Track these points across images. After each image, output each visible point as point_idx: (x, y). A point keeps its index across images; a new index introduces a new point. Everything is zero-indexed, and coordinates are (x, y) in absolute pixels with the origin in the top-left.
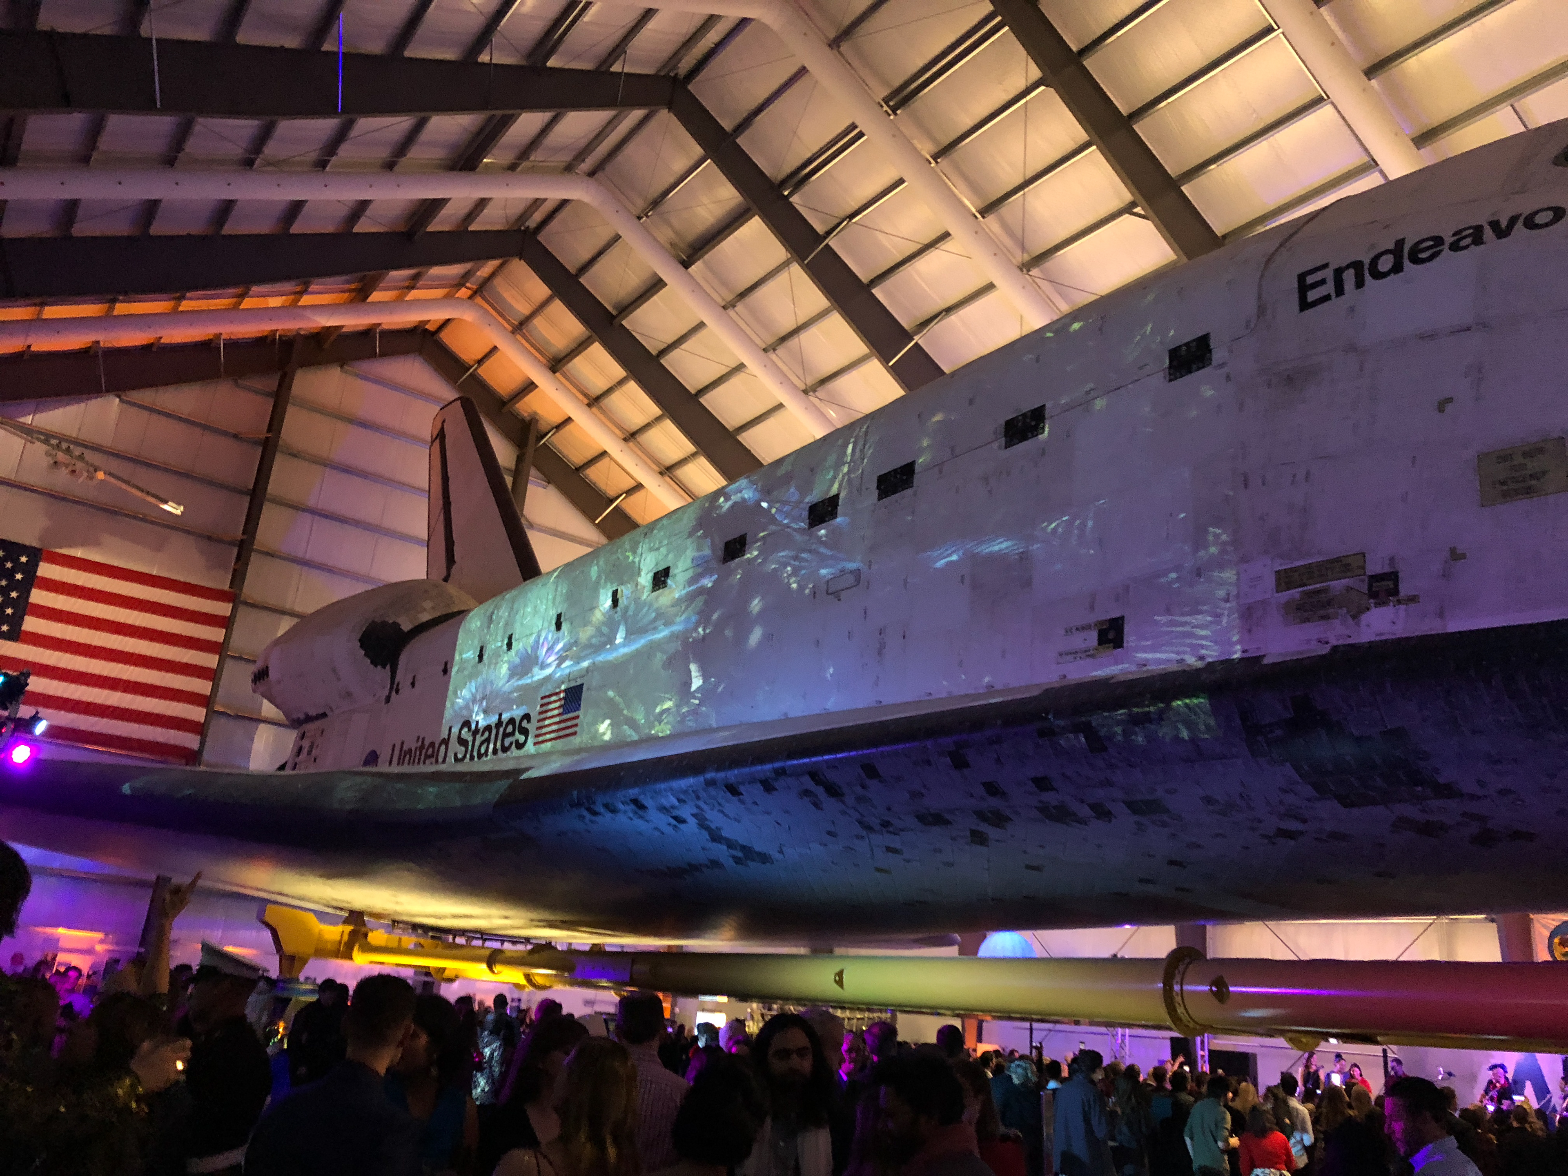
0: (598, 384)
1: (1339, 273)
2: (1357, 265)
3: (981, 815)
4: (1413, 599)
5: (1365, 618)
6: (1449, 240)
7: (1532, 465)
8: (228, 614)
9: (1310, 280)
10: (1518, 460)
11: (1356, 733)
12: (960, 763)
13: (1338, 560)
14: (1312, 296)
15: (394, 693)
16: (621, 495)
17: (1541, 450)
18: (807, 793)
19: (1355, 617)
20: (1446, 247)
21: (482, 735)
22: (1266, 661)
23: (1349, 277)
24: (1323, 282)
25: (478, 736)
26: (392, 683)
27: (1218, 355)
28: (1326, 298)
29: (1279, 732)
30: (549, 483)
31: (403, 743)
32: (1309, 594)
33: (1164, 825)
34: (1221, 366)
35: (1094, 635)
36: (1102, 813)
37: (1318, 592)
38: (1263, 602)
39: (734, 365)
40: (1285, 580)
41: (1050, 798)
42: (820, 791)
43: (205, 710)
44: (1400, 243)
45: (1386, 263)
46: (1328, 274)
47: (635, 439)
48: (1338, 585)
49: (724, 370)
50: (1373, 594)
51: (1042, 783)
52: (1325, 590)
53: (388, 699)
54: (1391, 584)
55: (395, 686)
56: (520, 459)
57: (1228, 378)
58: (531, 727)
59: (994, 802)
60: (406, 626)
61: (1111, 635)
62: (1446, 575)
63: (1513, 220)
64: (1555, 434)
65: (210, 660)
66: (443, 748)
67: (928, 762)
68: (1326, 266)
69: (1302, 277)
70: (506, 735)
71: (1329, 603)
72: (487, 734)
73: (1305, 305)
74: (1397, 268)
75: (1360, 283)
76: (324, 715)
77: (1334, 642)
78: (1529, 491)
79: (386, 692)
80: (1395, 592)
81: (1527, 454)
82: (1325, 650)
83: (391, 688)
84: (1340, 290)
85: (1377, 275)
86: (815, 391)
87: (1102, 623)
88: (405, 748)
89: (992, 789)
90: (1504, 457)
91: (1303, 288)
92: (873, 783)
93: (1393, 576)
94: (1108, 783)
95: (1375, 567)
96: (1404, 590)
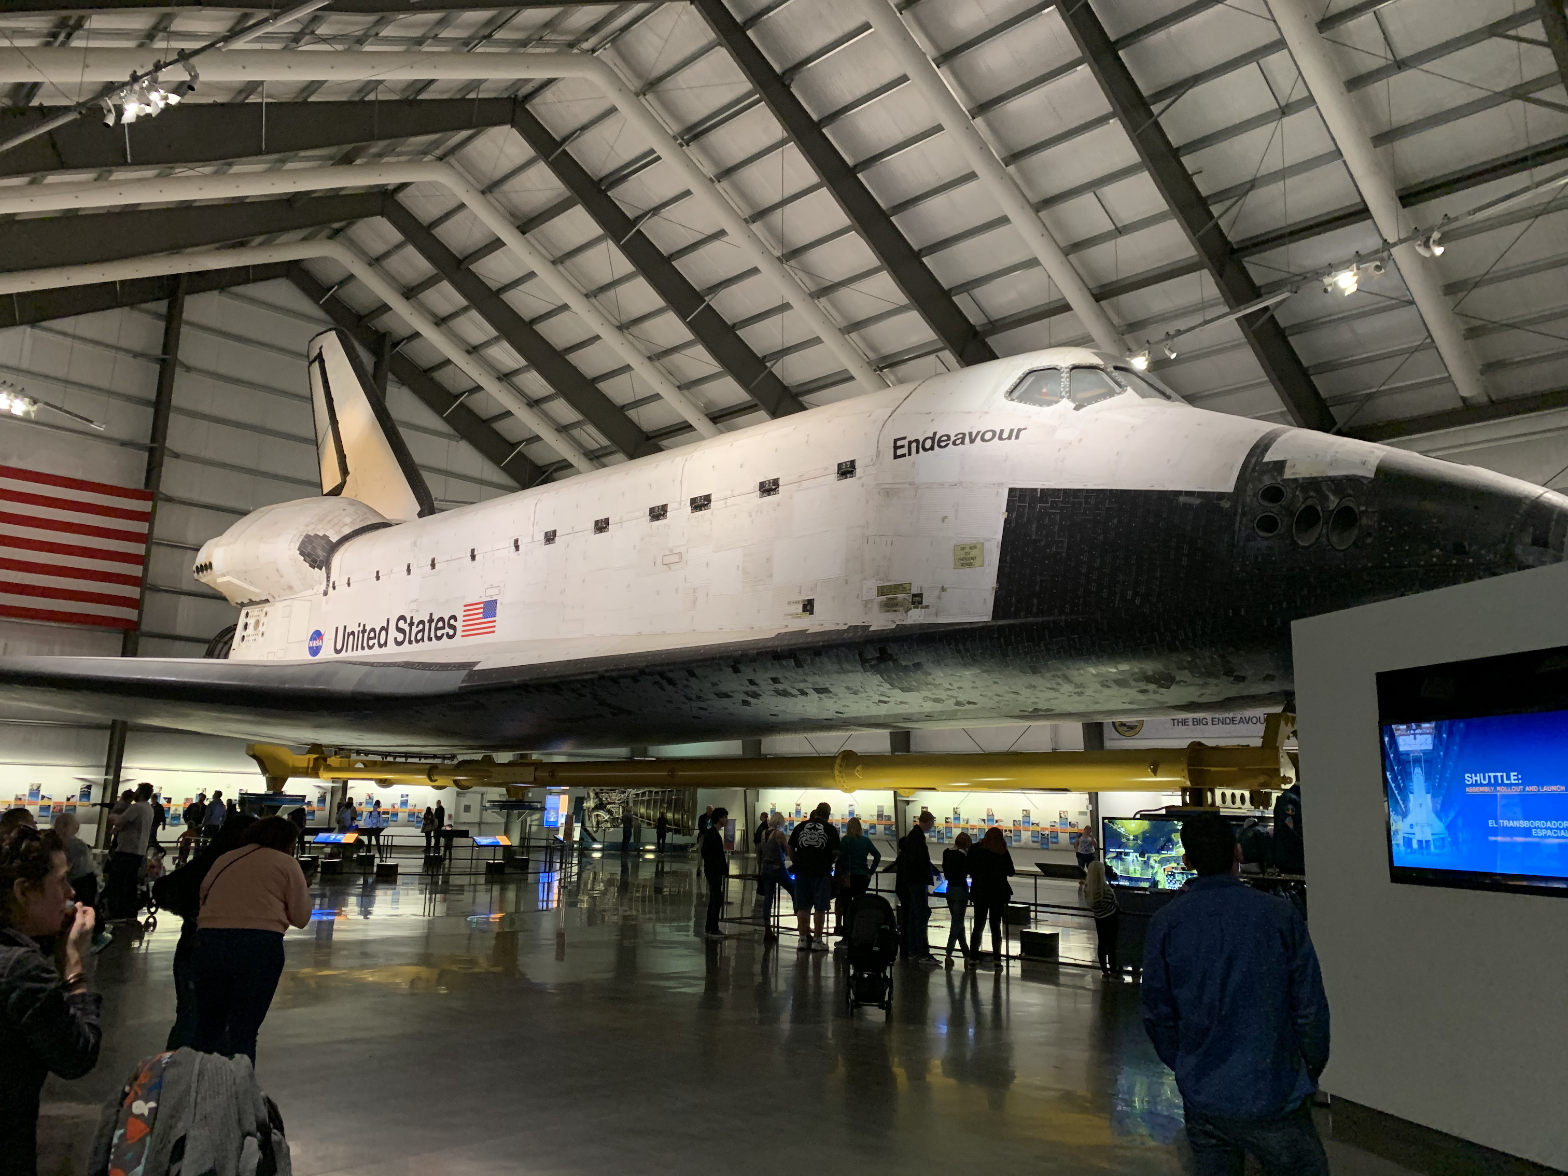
0: (444, 309)
1: (910, 443)
2: (917, 441)
3: (746, 693)
4: (927, 607)
5: (909, 613)
6: (953, 439)
7: (973, 553)
8: (149, 510)
9: (899, 443)
10: (967, 550)
11: (904, 664)
12: (736, 670)
13: (901, 585)
14: (899, 452)
15: (330, 588)
16: (465, 392)
17: (975, 547)
18: (656, 683)
19: (906, 612)
20: (951, 442)
21: (417, 626)
22: (871, 629)
23: (914, 445)
24: (903, 446)
25: (414, 627)
26: (328, 581)
27: (859, 471)
28: (903, 456)
29: (874, 662)
30: (403, 384)
31: (345, 627)
32: (890, 599)
33: (831, 698)
34: (860, 478)
35: (800, 608)
36: (803, 693)
37: (893, 599)
38: (872, 600)
39: (560, 304)
40: (881, 591)
41: (780, 687)
42: (664, 683)
43: (139, 589)
44: (935, 433)
45: (928, 444)
46: (905, 442)
47: (477, 352)
48: (901, 596)
49: (553, 307)
50: (913, 603)
51: (775, 680)
52: (896, 598)
53: (325, 594)
54: (919, 599)
55: (331, 585)
56: (377, 365)
57: (863, 485)
58: (459, 624)
59: (754, 688)
60: (334, 539)
61: (809, 607)
62: (939, 597)
63: (978, 433)
64: (981, 541)
65: (138, 549)
66: (383, 632)
67: (721, 670)
68: (905, 438)
69: (896, 441)
70: (437, 629)
71: (896, 605)
72: (421, 627)
73: (896, 457)
74: (932, 448)
75: (918, 452)
76: (267, 601)
77: (898, 623)
78: (970, 565)
79: (324, 587)
80: (921, 603)
81: (971, 548)
82: (894, 626)
83: (328, 585)
84: (910, 454)
85: (925, 450)
86: (628, 328)
87: (804, 601)
88: (349, 630)
89: (752, 682)
90: (963, 549)
91: (896, 448)
92: (692, 679)
93: (921, 595)
94: (805, 681)
95: (915, 590)
96: (924, 603)
